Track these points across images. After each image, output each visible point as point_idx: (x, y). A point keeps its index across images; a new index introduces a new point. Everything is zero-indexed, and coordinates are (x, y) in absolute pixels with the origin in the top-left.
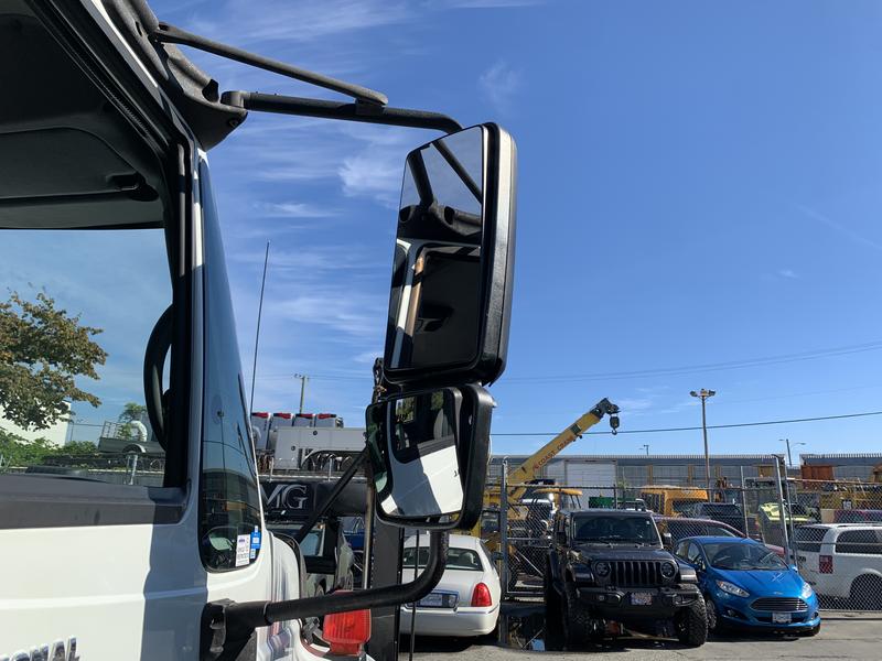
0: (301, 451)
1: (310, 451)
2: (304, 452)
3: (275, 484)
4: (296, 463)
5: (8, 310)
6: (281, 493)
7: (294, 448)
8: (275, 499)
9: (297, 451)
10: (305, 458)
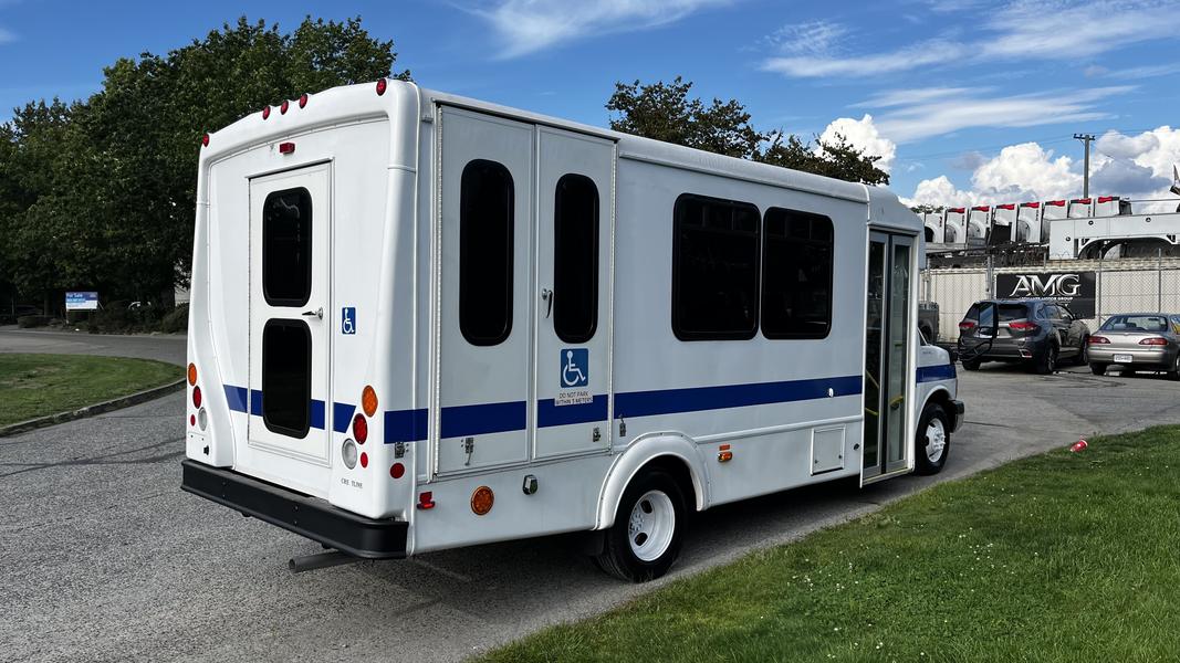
0: (1076, 241)
1: (1087, 240)
2: (1080, 242)
3: (1049, 275)
4: (1072, 252)
5: (809, 151)
6: (1055, 281)
7: (1069, 239)
8: (1051, 287)
9: (1072, 241)
10: (1081, 247)
